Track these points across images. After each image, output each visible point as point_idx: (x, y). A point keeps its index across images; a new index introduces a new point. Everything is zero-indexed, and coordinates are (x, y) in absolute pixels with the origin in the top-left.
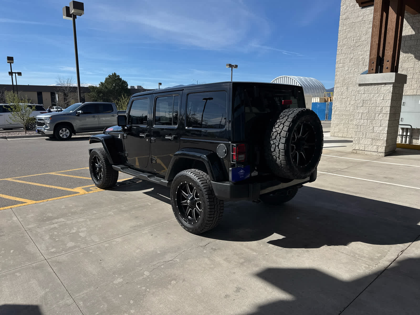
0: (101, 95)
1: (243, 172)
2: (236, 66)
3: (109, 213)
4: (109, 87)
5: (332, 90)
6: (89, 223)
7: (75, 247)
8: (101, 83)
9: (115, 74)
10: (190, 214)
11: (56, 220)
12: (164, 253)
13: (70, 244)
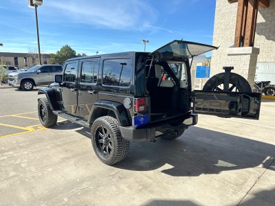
0: (58, 59)
1: (143, 119)
2: (148, 41)
3: (47, 147)
4: (63, 54)
5: (210, 58)
6: (31, 155)
7: (15, 176)
8: (58, 51)
9: (67, 46)
10: (105, 150)
11: (6, 153)
12: (82, 181)
13: (12, 174)
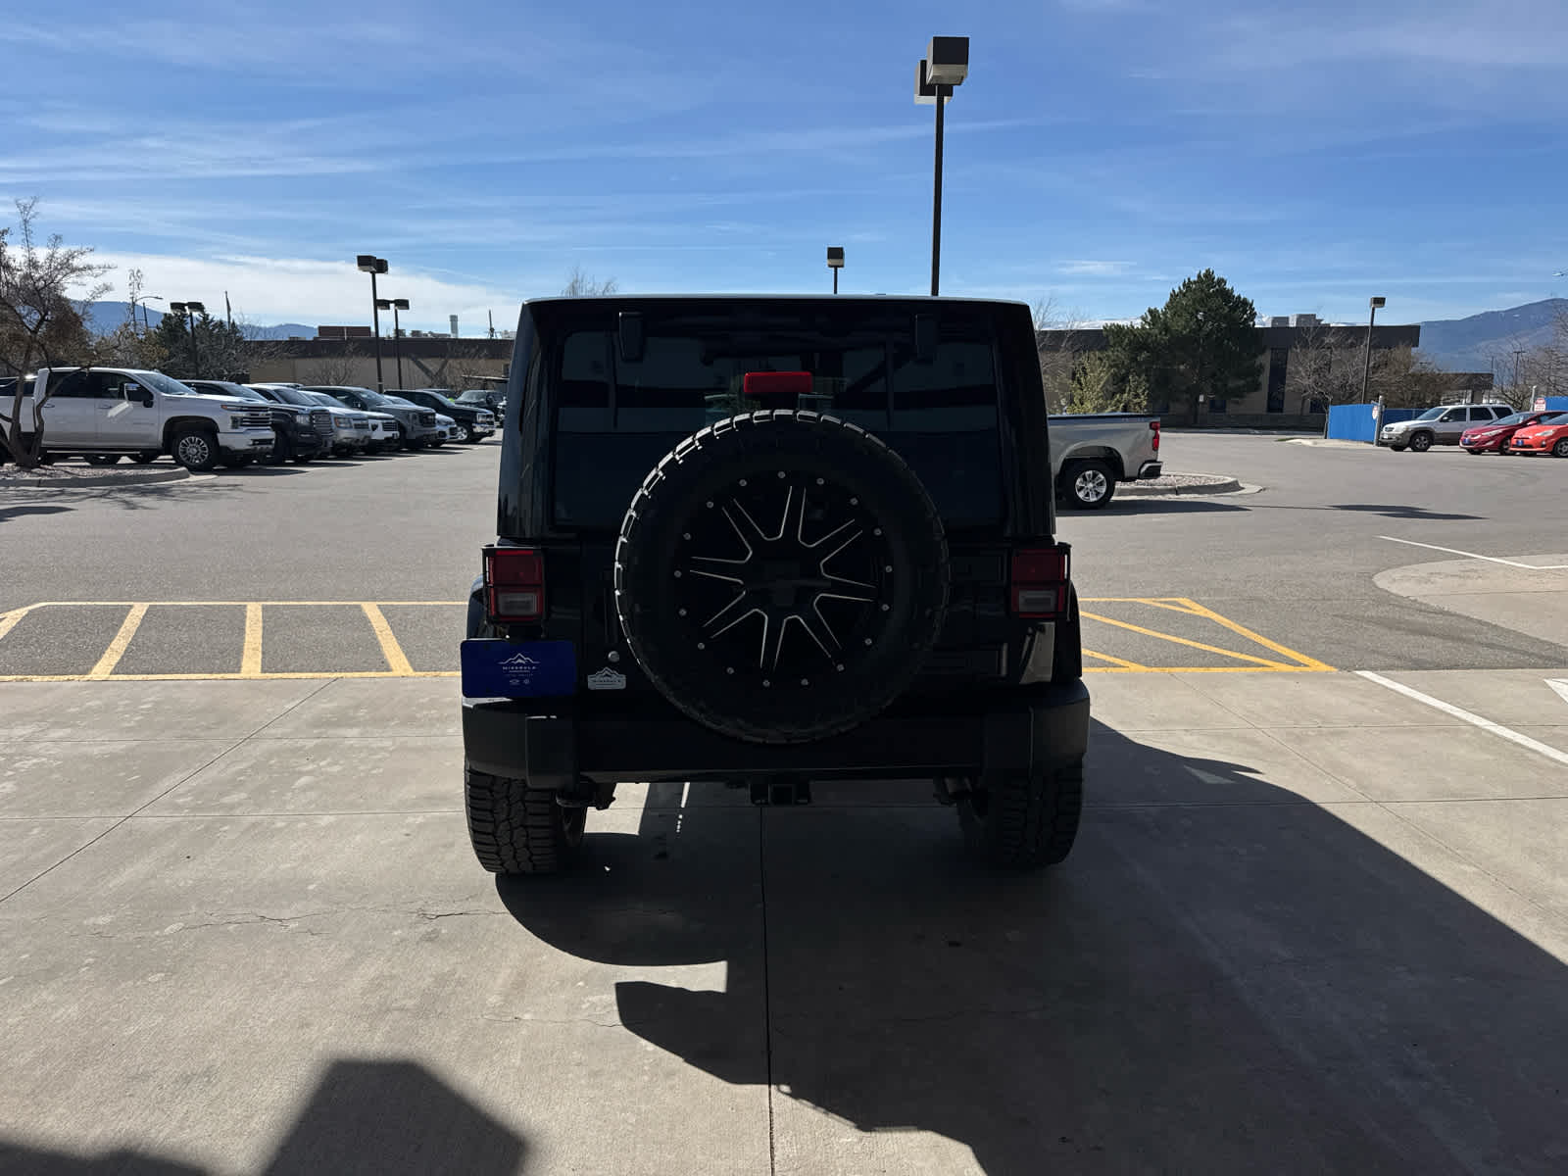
0: (1144, 355)
1: (528, 664)
4: (1179, 324)
8: (1150, 311)
9: (1209, 275)
